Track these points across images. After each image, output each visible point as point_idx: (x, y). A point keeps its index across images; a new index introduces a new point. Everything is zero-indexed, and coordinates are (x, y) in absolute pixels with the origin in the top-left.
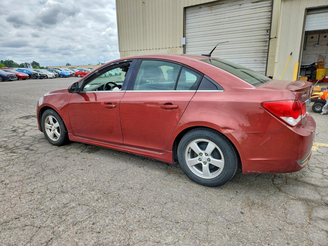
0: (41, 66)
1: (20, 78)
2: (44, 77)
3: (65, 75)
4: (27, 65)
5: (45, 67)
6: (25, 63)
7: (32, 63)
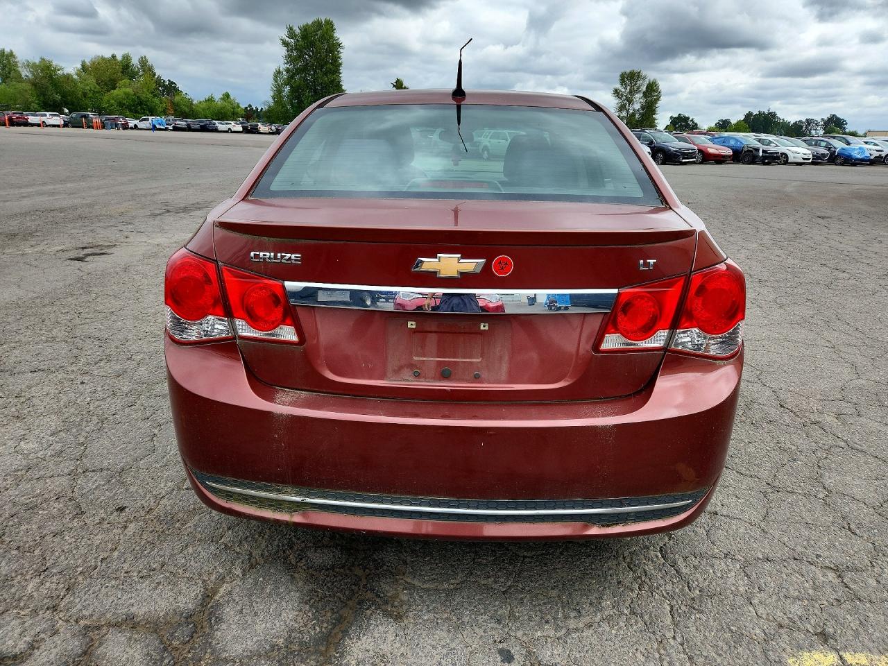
0: (849, 128)
1: (706, 158)
2: (778, 158)
3: (853, 157)
4: (809, 124)
5: (861, 133)
6: (807, 120)
7: (826, 119)
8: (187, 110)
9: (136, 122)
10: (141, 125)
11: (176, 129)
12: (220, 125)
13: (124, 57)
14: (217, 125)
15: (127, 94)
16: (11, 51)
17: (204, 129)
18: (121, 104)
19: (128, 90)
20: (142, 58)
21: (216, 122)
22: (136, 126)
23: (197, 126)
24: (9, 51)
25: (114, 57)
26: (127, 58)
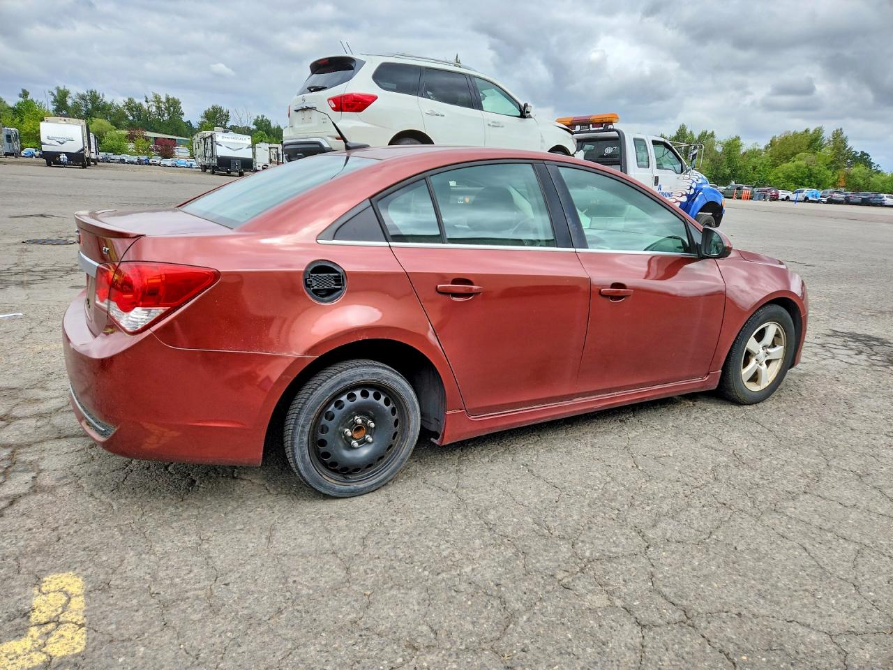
8: (861, 182)
9: (789, 194)
10: (793, 197)
11: (830, 201)
12: (888, 199)
13: (815, 130)
14: (885, 198)
15: (798, 167)
16: (713, 132)
17: (865, 203)
18: (788, 177)
19: (800, 163)
20: (837, 130)
21: (885, 195)
22: (788, 197)
23: (858, 200)
24: (711, 132)
25: (807, 131)
26: (818, 132)
